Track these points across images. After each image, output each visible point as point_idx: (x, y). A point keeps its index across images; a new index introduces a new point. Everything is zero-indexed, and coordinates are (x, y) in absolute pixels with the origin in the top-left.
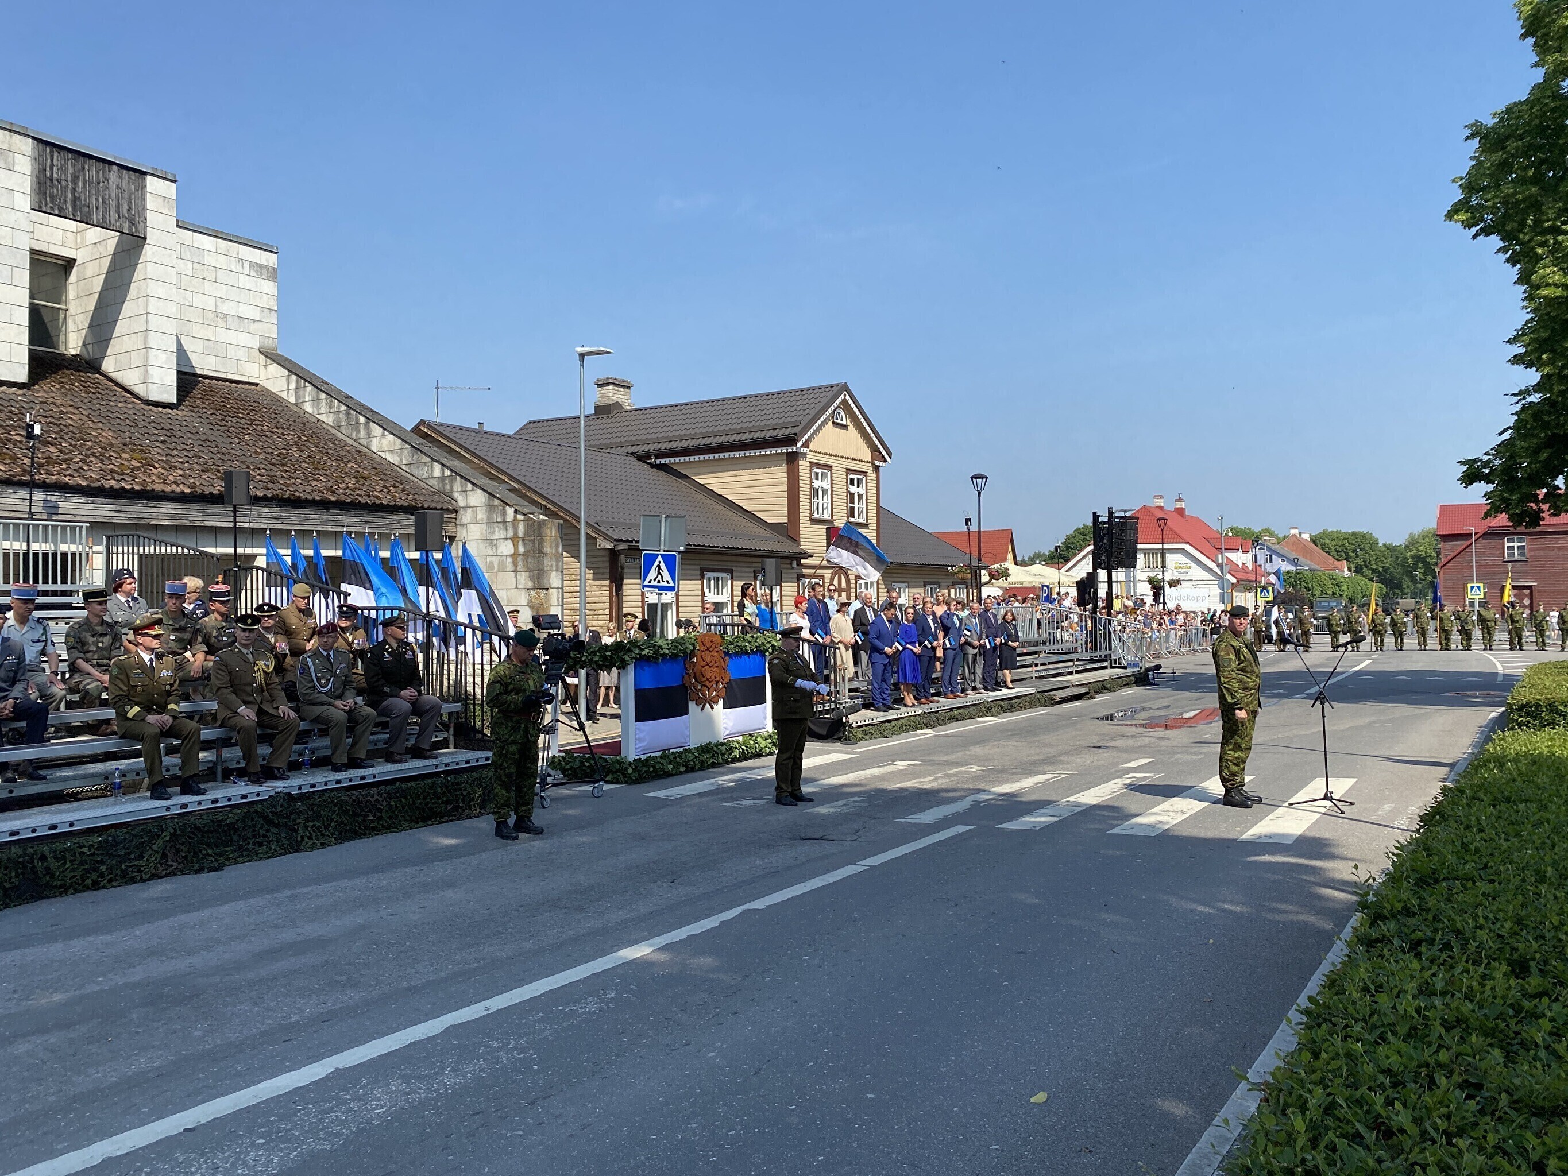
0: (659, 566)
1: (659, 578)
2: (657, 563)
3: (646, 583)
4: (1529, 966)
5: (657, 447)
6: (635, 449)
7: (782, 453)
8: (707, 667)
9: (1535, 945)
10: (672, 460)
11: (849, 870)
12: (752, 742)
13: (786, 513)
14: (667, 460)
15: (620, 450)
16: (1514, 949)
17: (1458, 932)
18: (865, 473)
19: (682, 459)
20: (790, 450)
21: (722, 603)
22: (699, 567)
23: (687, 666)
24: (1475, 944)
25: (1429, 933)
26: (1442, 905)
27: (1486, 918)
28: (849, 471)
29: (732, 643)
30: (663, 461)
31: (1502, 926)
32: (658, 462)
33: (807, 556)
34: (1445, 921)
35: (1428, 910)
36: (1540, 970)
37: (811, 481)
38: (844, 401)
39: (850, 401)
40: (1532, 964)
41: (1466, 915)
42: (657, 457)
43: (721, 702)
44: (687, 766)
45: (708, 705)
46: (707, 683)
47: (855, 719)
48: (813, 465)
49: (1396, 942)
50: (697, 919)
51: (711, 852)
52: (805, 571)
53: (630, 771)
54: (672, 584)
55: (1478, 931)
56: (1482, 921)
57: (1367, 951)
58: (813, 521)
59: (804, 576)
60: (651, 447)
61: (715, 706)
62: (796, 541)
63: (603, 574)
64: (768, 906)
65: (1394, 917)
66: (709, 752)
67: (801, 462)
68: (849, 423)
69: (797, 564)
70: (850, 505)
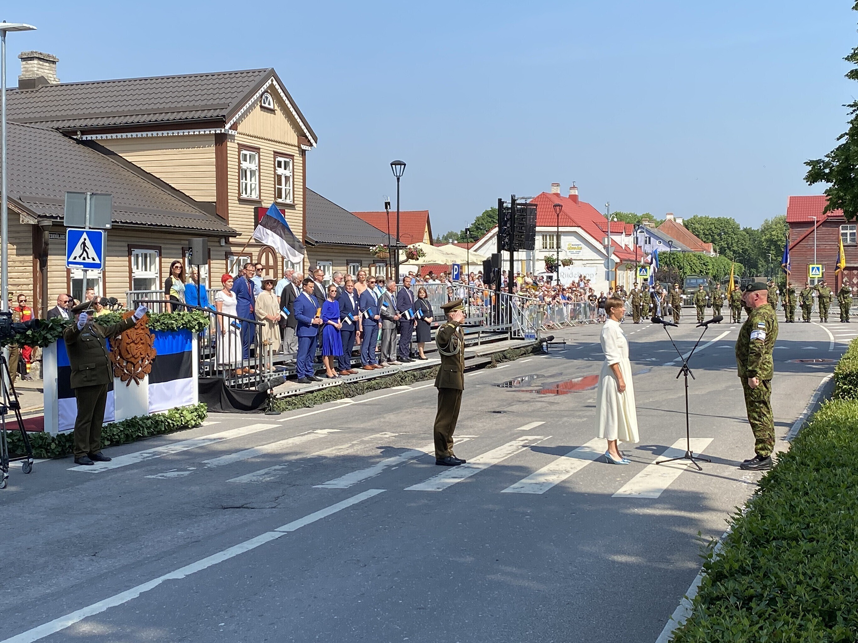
0: (84, 243)
1: (85, 255)
2: (82, 240)
3: (71, 259)
4: (836, 616)
5: (83, 123)
6: (61, 125)
7: (210, 135)
8: (132, 345)
9: (841, 597)
10: (99, 136)
11: (268, 537)
12: (177, 415)
13: (215, 193)
14: (94, 137)
15: (44, 125)
16: (826, 601)
17: (782, 588)
18: (291, 156)
19: (109, 136)
20: (218, 132)
21: (150, 279)
22: (126, 245)
23: (113, 343)
24: (795, 598)
25: (759, 590)
26: (771, 564)
27: (804, 574)
28: (276, 154)
29: (158, 321)
30: (89, 137)
31: (817, 580)
32: (84, 138)
33: (235, 234)
34: (773, 578)
35: (760, 568)
36: (845, 619)
37: (239, 163)
38: (272, 86)
39: (277, 87)
40: (839, 613)
41: (790, 572)
42: (83, 133)
43: (146, 378)
44: (111, 440)
45: (133, 381)
46: (132, 360)
47: (278, 391)
48: (242, 147)
49: (732, 600)
50: (117, 591)
51: (134, 524)
52: (233, 249)
53: (53, 446)
54: (97, 261)
55: (798, 586)
56: (801, 577)
57: (708, 608)
58: (242, 201)
59: (232, 254)
60: (78, 123)
61: (140, 382)
62: (224, 219)
63: (26, 249)
64: (187, 576)
65: (732, 575)
66: (134, 426)
67: (229, 144)
68: (276, 107)
69: (226, 243)
70: (277, 186)
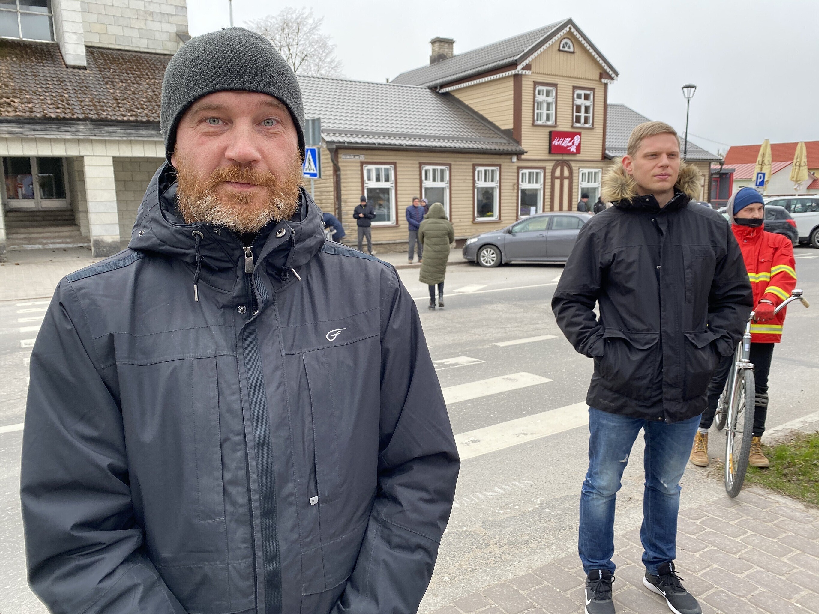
0: (309, 158)
6: (430, 84)
7: (509, 76)
10: (450, 88)
13: (512, 121)
14: (447, 90)
18: (593, 89)
19: (455, 87)
20: (513, 73)
22: (418, 162)
28: (575, 88)
32: (442, 91)
33: (523, 153)
38: (570, 33)
39: (576, 33)
42: (440, 88)
48: (536, 84)
52: (524, 164)
58: (536, 127)
59: (524, 168)
60: (437, 82)
62: (518, 142)
67: (524, 82)
68: (577, 50)
69: (518, 159)
70: (575, 114)
